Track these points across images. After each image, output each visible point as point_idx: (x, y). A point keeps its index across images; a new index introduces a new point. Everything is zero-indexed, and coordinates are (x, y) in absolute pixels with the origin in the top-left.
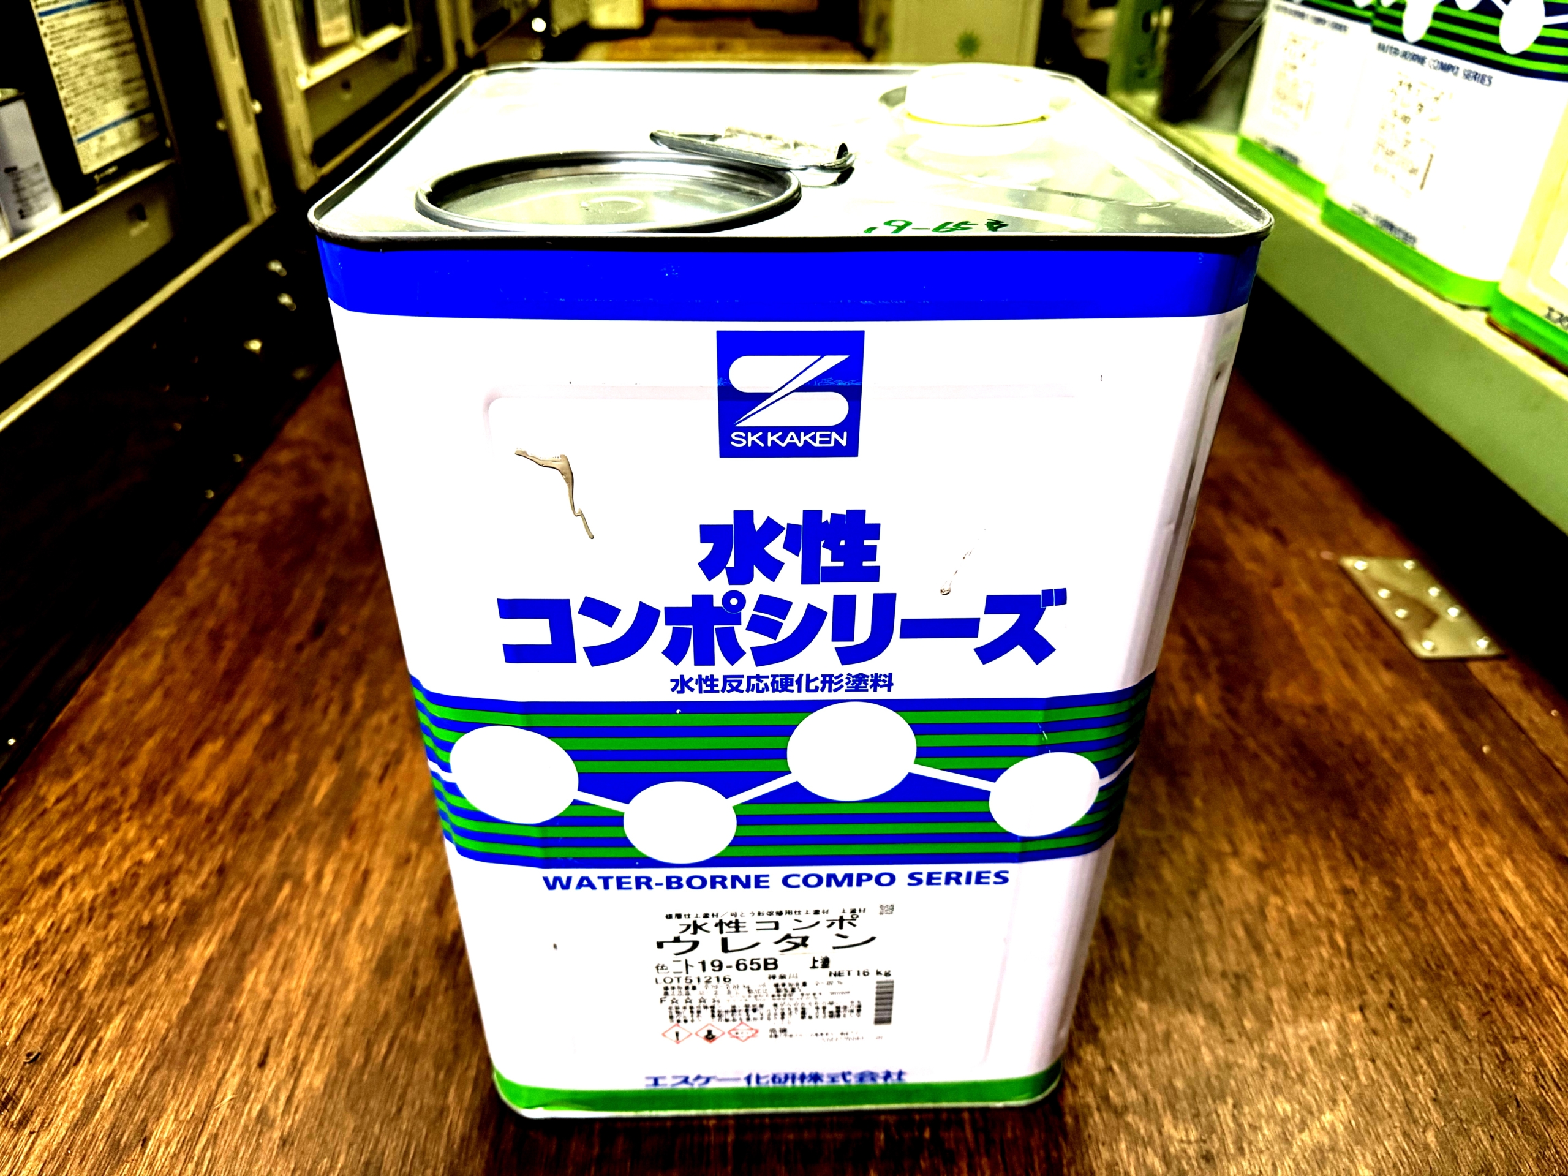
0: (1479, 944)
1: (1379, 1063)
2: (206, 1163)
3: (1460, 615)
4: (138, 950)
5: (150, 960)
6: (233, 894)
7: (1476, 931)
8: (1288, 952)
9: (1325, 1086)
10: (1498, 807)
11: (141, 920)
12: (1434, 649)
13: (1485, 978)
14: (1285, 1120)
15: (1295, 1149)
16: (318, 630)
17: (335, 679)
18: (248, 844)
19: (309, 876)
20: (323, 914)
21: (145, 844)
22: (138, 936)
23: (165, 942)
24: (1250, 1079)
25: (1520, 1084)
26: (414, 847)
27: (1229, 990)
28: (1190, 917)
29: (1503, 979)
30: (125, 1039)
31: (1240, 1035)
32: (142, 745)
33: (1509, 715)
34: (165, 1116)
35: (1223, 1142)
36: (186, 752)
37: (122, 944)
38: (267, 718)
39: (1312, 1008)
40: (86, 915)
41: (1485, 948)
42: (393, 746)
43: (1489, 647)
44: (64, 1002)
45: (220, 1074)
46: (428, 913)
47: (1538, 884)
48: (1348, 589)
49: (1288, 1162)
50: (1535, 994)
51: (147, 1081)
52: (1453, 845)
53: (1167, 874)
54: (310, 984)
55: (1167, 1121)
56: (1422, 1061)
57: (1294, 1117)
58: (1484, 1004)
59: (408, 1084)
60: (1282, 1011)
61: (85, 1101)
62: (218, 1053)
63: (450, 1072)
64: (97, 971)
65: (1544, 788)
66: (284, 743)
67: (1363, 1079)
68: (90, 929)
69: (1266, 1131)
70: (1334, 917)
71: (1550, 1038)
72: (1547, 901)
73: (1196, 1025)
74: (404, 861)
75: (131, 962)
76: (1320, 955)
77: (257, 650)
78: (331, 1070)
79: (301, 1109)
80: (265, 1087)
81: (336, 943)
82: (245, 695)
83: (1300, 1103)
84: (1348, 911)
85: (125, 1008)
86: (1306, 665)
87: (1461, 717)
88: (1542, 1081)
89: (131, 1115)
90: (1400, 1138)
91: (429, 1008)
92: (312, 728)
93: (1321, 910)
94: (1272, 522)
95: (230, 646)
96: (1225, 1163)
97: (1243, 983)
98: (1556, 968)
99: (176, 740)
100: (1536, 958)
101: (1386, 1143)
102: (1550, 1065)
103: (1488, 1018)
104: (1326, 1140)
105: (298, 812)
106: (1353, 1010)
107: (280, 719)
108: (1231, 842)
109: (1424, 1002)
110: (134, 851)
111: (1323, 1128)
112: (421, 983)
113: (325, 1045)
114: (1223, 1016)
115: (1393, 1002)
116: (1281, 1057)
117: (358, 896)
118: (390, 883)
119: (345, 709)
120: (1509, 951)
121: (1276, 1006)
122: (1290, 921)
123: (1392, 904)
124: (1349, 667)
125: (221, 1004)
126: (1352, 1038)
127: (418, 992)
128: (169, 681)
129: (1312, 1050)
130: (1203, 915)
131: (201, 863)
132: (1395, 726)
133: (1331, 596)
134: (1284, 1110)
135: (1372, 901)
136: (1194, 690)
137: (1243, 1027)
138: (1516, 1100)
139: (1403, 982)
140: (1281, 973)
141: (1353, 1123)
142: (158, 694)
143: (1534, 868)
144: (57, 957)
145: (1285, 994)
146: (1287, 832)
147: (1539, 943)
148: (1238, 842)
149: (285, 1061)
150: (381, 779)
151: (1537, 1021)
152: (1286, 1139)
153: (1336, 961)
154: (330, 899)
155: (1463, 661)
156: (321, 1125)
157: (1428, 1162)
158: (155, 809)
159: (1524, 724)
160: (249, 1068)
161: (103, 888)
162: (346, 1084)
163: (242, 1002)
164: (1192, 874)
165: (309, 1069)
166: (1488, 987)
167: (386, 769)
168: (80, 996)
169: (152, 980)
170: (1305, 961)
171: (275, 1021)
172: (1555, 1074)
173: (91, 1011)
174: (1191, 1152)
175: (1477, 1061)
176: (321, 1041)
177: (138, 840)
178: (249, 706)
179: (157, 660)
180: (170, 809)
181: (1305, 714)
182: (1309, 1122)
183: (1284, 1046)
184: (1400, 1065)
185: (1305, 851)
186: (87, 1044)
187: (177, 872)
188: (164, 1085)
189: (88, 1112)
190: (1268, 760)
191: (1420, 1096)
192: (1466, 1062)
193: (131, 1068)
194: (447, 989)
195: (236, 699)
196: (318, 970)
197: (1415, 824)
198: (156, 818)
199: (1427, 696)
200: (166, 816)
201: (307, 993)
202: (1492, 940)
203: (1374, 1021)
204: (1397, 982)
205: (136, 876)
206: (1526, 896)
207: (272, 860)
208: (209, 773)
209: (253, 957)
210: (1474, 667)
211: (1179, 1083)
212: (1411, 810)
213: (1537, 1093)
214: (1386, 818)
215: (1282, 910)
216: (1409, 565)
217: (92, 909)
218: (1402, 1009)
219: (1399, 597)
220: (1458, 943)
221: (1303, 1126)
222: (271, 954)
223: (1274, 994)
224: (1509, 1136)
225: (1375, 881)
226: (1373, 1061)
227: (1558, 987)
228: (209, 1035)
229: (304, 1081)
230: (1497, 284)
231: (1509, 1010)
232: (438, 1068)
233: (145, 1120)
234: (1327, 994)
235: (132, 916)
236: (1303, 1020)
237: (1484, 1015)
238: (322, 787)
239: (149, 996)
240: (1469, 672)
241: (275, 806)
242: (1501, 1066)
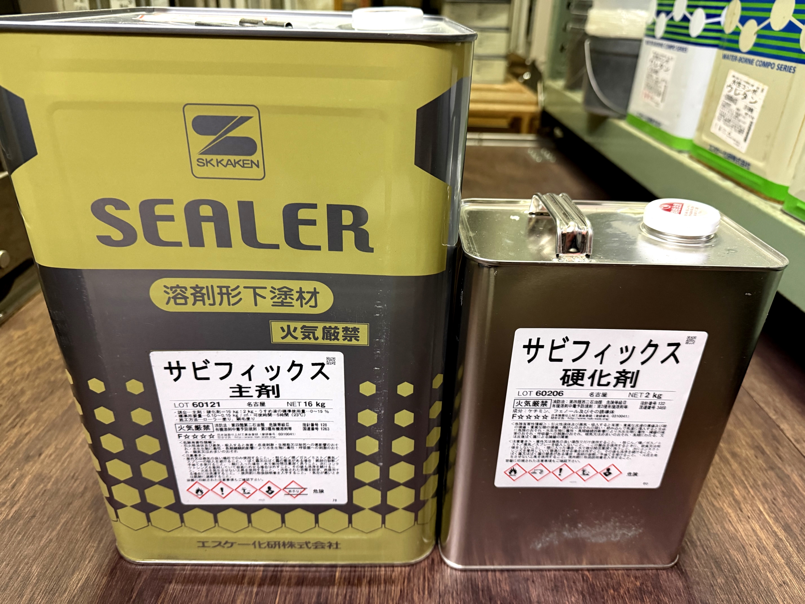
4: (47, 389)
22: (48, 385)
30: (37, 420)
34: (51, 446)
37: (40, 387)
40: (26, 376)
44: (11, 407)
51: (45, 434)
61: (16, 441)
64: (28, 397)
68: (27, 382)
85: (38, 410)
89: (36, 445)
144: (10, 391)
161: (35, 368)
168: (19, 404)
169: (52, 401)
173: (23, 410)
186: (20, 421)
188: (52, 436)
189: (17, 444)
217: (28, 375)
230: (692, 140)
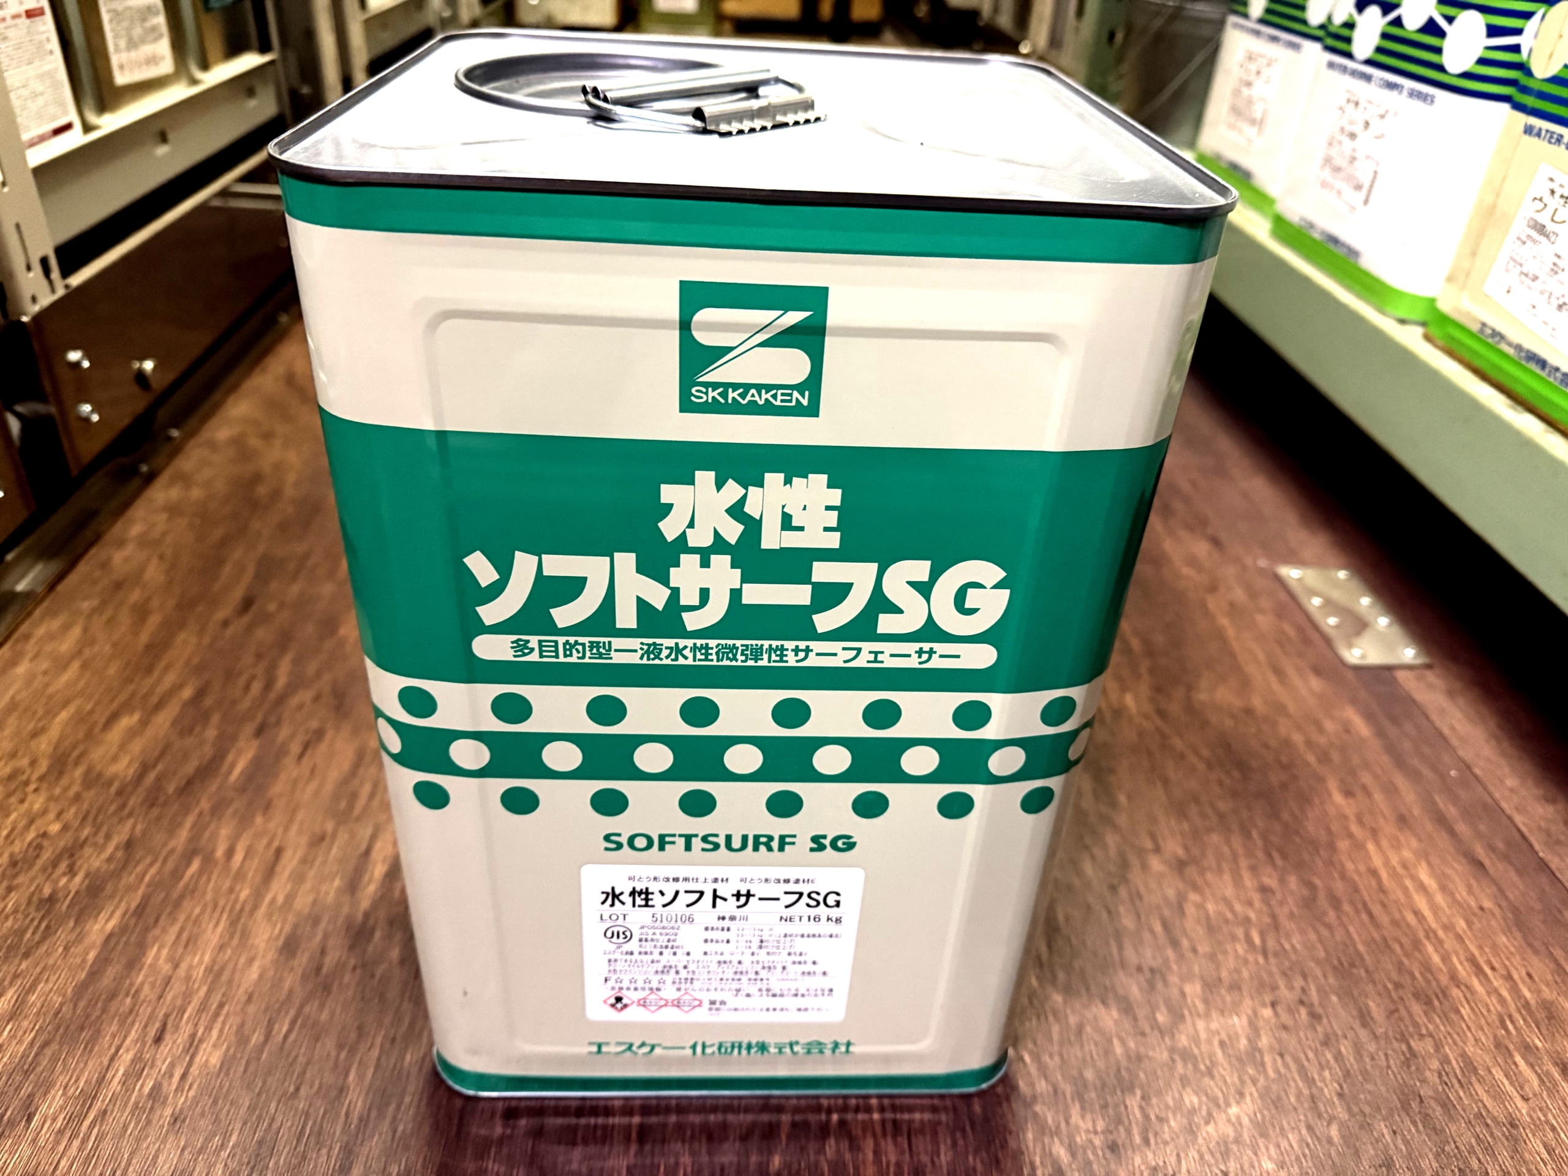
0: (1390, 942)
1: (1288, 1058)
2: (93, 1138)
3: (1390, 625)
4: (36, 923)
5: (48, 932)
6: (139, 868)
7: (1389, 931)
8: (1204, 948)
9: (1232, 1079)
10: (1416, 811)
11: (41, 891)
12: (1363, 657)
13: (1395, 976)
14: (1193, 1111)
15: (1200, 1141)
16: (247, 604)
17: (259, 656)
18: (158, 819)
19: (220, 853)
20: (231, 890)
21: (51, 816)
22: (38, 909)
23: (68, 916)
24: (1159, 1072)
25: (1424, 1081)
26: (329, 826)
27: (1144, 985)
28: (1109, 912)
29: (1413, 977)
30: (16, 1012)
31: (1152, 1029)
32: (56, 715)
33: (1431, 722)
34: (53, 1092)
35: (1129, 1132)
36: (100, 725)
37: (20, 916)
38: (187, 693)
39: (1224, 1002)
41: (1397, 947)
42: (314, 724)
43: (1416, 657)
45: (113, 1050)
46: (340, 891)
47: (1451, 886)
48: (1283, 596)
49: (1193, 1154)
50: (1444, 993)
51: (37, 1055)
52: (1371, 847)
53: (1088, 868)
54: (214, 962)
55: (1075, 1112)
56: (1329, 1056)
57: (1200, 1109)
58: (1393, 1001)
59: (308, 1063)
60: (1195, 1006)
62: (114, 1028)
63: (352, 1051)
65: (1462, 794)
66: (205, 717)
67: (1271, 1073)
69: (1173, 1123)
70: (1253, 916)
71: (1455, 1036)
72: (1459, 904)
73: (1108, 1017)
74: (319, 840)
75: (28, 935)
76: (1236, 951)
77: (182, 625)
78: (228, 1049)
79: (195, 1086)
80: (159, 1063)
81: (242, 920)
82: (167, 668)
83: (1207, 1095)
84: (1265, 909)
85: (19, 981)
86: (1237, 668)
87: (1386, 724)
88: (1445, 1078)
89: (18, 1089)
90: (1304, 1131)
91: (335, 987)
92: (234, 702)
93: (1238, 907)
94: (1210, 530)
95: (154, 621)
96: (1130, 1153)
97: (1158, 976)
98: (1465, 969)
99: (92, 712)
100: (1445, 959)
101: (1290, 1136)
102: (1454, 1062)
103: (1396, 1015)
104: (1231, 1133)
105: (214, 788)
106: (1264, 1005)
107: (200, 694)
108: (1153, 837)
109: (1334, 998)
110: (39, 822)
111: (1229, 1121)
112: (329, 961)
113: (224, 1023)
114: (1137, 1011)
115: (1305, 999)
116: (1192, 1050)
117: (269, 873)
118: (304, 861)
119: (268, 686)
120: (1420, 951)
121: (1189, 1000)
122: (1208, 918)
123: (1309, 903)
124: (1278, 672)
125: (120, 979)
126: (1262, 1032)
127: (325, 970)
128: (87, 653)
129: (1222, 1044)
130: (1122, 909)
131: (108, 837)
132: (1321, 729)
133: (1265, 603)
134: (1191, 1102)
135: (1290, 900)
136: (1124, 689)
137: (1155, 1019)
138: (1420, 1096)
139: (1315, 978)
140: (1196, 969)
141: (1259, 1116)
142: (76, 665)
143: (1449, 871)
145: (1198, 987)
146: (1210, 830)
147: (1450, 943)
148: (1160, 840)
149: (182, 1038)
150: (301, 756)
151: (1444, 1019)
152: (1191, 1131)
153: (1251, 958)
154: (240, 876)
155: (1389, 668)
156: (215, 1102)
157: (1330, 1156)
158: (64, 781)
159: (1446, 731)
160: (144, 1043)
162: (244, 1062)
163: (140, 978)
164: (1112, 868)
165: (207, 1047)
166: (1398, 986)
167: (306, 746)
169: (48, 954)
170: (1220, 957)
171: (175, 998)
172: (1458, 1071)
174: (1097, 1141)
175: (1383, 1057)
176: (221, 1019)
177: (45, 812)
178: (169, 680)
179: (76, 632)
180: (79, 782)
181: (1233, 716)
182: (1215, 1115)
183: (1196, 1040)
184: (1308, 1060)
185: (1226, 850)
187: (82, 846)
188: (54, 1060)
190: (1193, 759)
191: (1326, 1091)
192: (1373, 1059)
193: (20, 1042)
194: (354, 968)
195: (156, 674)
196: (222, 948)
197: (1335, 827)
198: (66, 790)
199: (1354, 701)
200: (76, 788)
201: (209, 970)
202: (1404, 940)
203: (1286, 1018)
204: (1310, 980)
205: (39, 847)
206: (1439, 898)
207: (184, 833)
208: (123, 746)
209: (157, 932)
210: (1401, 675)
211: (1089, 1075)
212: (1332, 811)
213: (1440, 1089)
214: (1307, 817)
215: (1200, 907)
216: (1342, 574)
218: (1312, 1005)
219: (1330, 605)
220: (1370, 943)
221: (1209, 1118)
222: (176, 928)
223: (1188, 989)
224: (1410, 1131)
225: (1293, 881)
226: (1282, 1055)
227: (1467, 987)
228: (104, 1010)
229: (199, 1059)
230: (1433, 301)
231: (1417, 1009)
232: (340, 1047)
233: (31, 1096)
234: (1240, 989)
235: (32, 889)
236: (1214, 1014)
237: (1392, 1012)
238: (240, 763)
239: (44, 968)
240: (1395, 678)
241: (189, 783)
242: (1407, 1063)
